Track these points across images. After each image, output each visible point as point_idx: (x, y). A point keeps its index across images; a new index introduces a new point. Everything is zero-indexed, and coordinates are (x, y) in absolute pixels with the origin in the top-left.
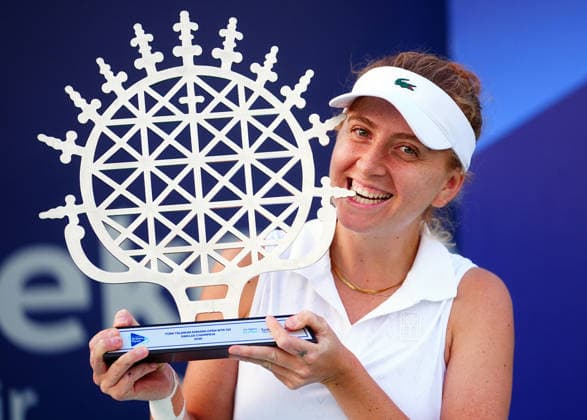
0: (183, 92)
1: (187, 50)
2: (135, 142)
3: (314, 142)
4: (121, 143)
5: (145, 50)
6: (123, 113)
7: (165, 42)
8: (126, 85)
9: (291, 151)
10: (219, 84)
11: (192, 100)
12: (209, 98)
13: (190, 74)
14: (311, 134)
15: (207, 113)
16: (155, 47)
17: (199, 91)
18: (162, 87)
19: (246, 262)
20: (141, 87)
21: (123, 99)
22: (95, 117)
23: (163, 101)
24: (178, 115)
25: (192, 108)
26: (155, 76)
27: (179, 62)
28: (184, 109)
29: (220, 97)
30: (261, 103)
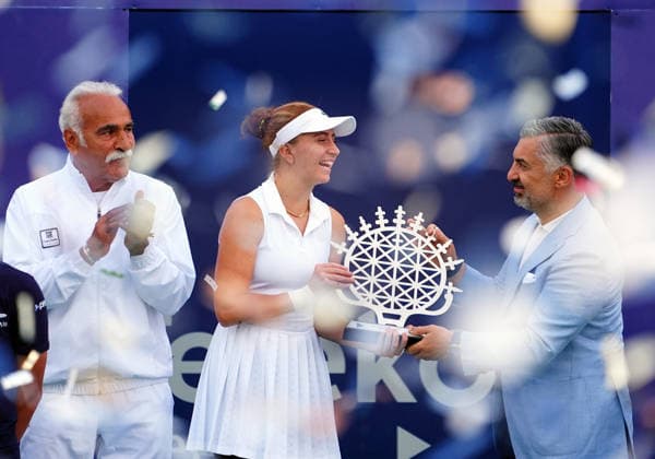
0: (395, 237)
1: (399, 221)
2: (371, 252)
3: (448, 267)
4: (364, 251)
5: (381, 217)
6: (367, 240)
7: (390, 216)
8: (370, 229)
9: (437, 269)
10: (410, 237)
11: (397, 240)
12: (405, 242)
13: (398, 230)
14: (447, 264)
15: (404, 247)
16: (385, 217)
17: (401, 238)
18: (386, 233)
19: (411, 308)
20: (377, 232)
21: (368, 234)
22: (355, 239)
23: (385, 239)
24: (391, 245)
25: (397, 244)
26: (383, 228)
27: (395, 225)
28: (394, 243)
29: (410, 242)
30: (427, 248)
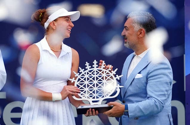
1: (95, 66)
2: (85, 79)
4: (82, 79)
6: (83, 75)
7: (91, 65)
8: (84, 71)
9: (112, 81)
10: (100, 71)
11: (95, 73)
13: (95, 69)
14: (116, 78)
15: (98, 75)
16: (89, 65)
17: (97, 72)
18: (90, 71)
19: (103, 97)
20: (86, 71)
21: (83, 73)
22: (78, 76)
23: (90, 73)
24: (93, 75)
25: (95, 74)
28: (94, 74)
29: (100, 73)
30: (108, 73)
